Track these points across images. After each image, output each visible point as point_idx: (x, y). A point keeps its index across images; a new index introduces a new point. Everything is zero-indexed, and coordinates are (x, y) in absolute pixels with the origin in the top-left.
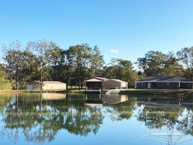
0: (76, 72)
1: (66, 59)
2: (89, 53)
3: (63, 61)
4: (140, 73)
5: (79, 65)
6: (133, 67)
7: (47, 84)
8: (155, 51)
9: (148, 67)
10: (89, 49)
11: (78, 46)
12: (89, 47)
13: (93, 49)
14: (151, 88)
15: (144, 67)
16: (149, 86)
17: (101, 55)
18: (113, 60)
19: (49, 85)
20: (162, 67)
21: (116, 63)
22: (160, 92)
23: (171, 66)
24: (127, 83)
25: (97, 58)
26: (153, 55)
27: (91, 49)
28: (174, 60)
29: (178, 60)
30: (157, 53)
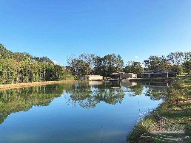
0: (108, 69)
1: (102, 63)
2: (115, 59)
3: (101, 64)
4: (145, 69)
5: (110, 66)
6: (141, 66)
7: (90, 77)
8: (154, 56)
9: (151, 65)
10: (115, 56)
11: (109, 55)
12: (115, 55)
13: (117, 56)
14: (150, 77)
15: (148, 65)
16: (149, 76)
17: (122, 59)
18: (129, 62)
19: (92, 77)
20: (158, 65)
21: (131, 64)
22: (154, 79)
23: (164, 64)
24: (137, 75)
25: (120, 61)
26: (153, 58)
27: (116, 56)
28: (165, 60)
29: (168, 60)
30: (155, 57)
